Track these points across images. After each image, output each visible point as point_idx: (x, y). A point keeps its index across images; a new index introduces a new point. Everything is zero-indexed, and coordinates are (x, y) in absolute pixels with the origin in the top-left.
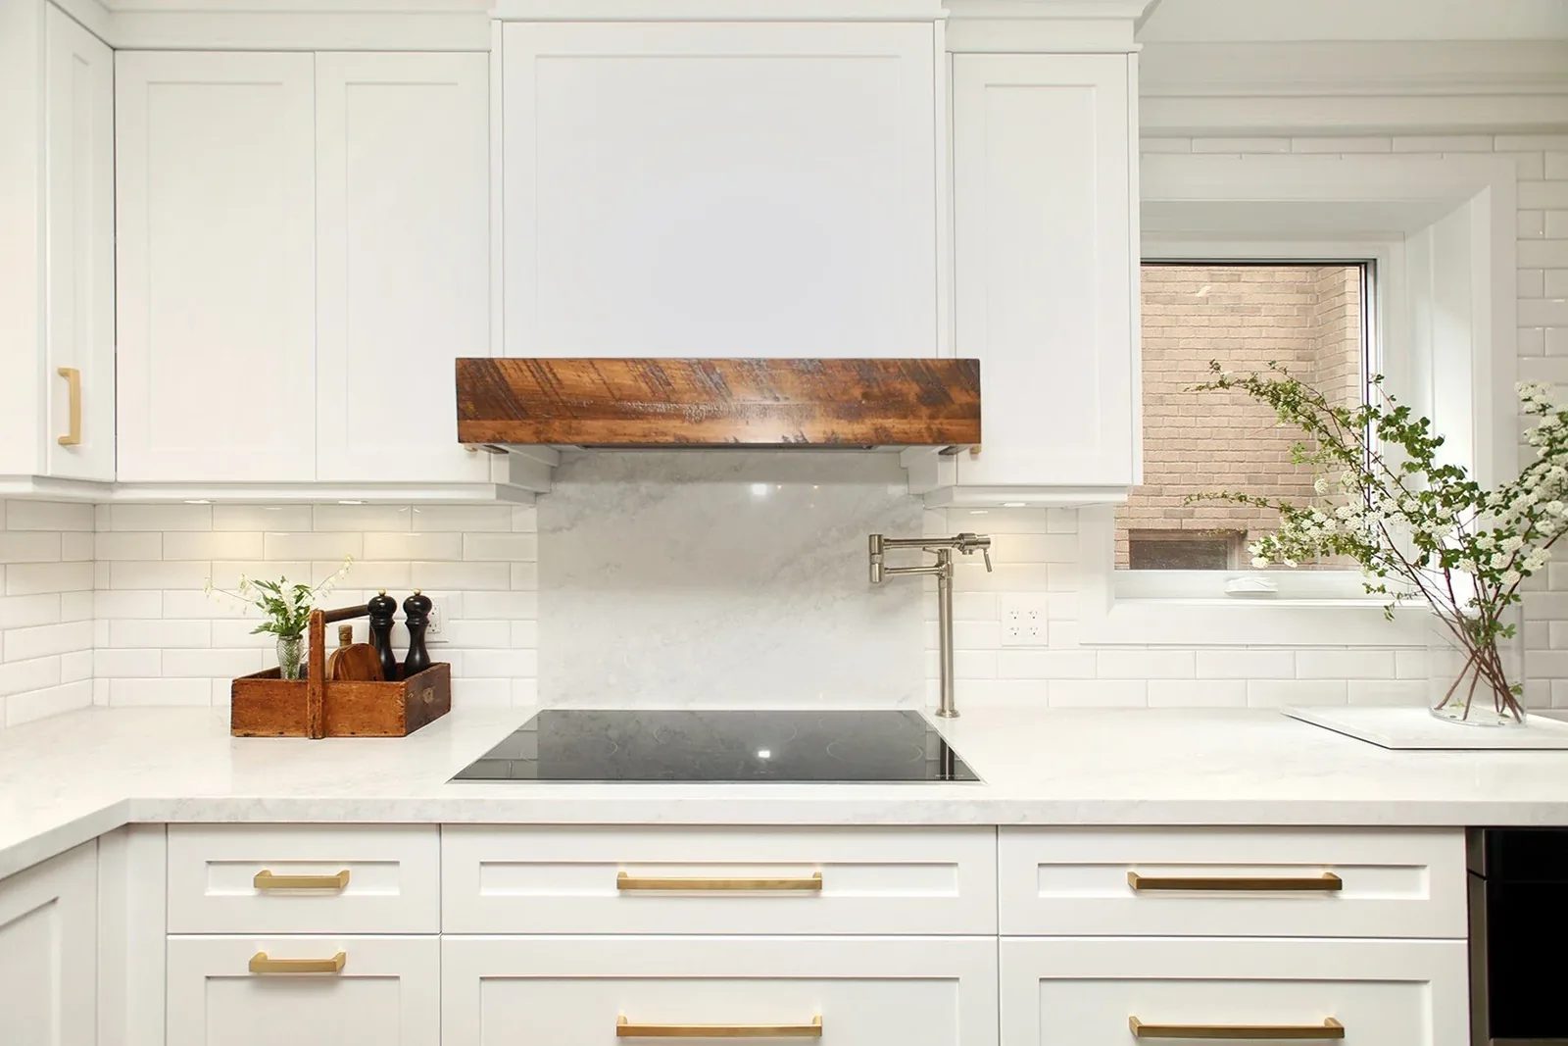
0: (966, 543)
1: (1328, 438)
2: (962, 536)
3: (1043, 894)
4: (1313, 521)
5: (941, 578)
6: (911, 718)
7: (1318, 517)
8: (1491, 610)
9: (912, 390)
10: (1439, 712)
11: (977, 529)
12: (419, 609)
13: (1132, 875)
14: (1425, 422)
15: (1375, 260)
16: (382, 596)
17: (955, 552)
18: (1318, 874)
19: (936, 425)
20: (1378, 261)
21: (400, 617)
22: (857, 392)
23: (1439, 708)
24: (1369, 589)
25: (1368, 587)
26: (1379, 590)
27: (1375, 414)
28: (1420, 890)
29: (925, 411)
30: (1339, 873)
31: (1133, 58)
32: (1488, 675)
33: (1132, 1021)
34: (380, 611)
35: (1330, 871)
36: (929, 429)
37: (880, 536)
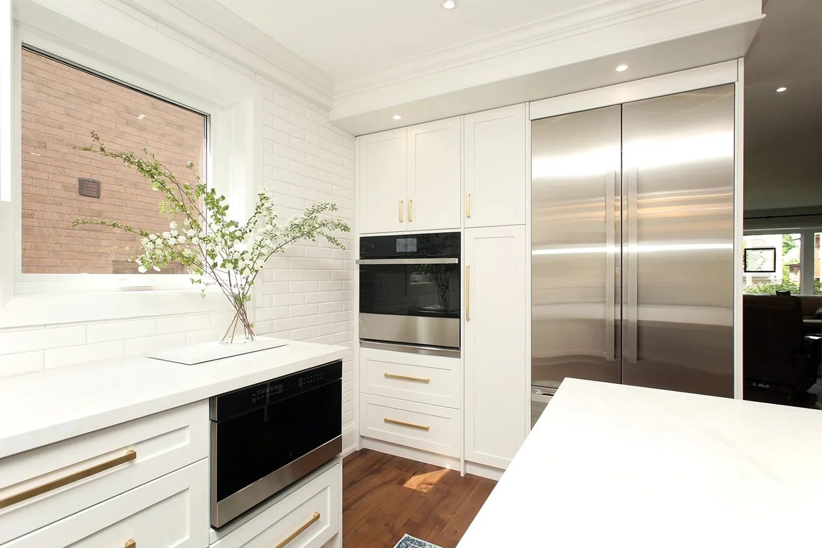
1: (172, 197)
4: (149, 239)
7: (152, 237)
8: (243, 289)
10: (223, 341)
14: (223, 197)
23: (224, 339)
24: (193, 281)
25: (192, 280)
26: (198, 281)
28: (185, 440)
32: (242, 320)
35: (130, 449)
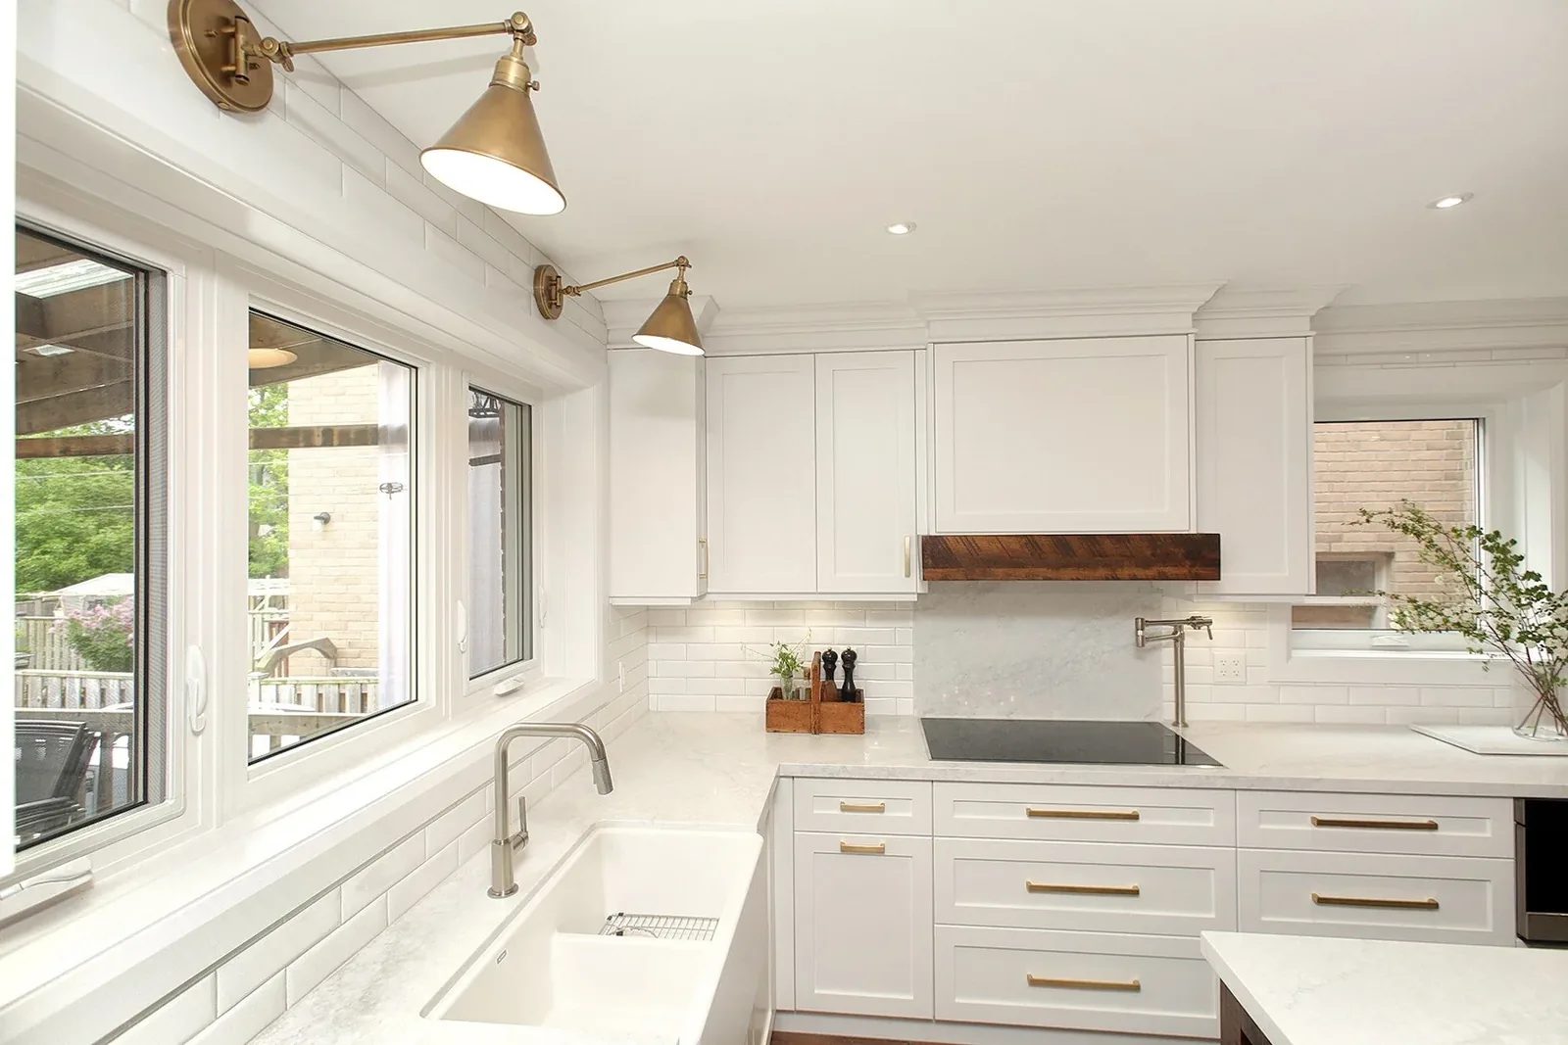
0: (1196, 622)
2: (1193, 618)
3: (1262, 826)
5: (1176, 640)
6: (1155, 727)
9: (1180, 552)
10: (1519, 731)
11: (1204, 615)
12: (850, 658)
13: (1313, 818)
14: (1514, 542)
15: (1484, 419)
16: (830, 651)
17: (1187, 628)
18: (1425, 821)
19: (1194, 570)
20: (1487, 420)
21: (839, 663)
22: (1149, 553)
23: (1519, 728)
26: (1478, 652)
27: (1480, 533)
28: (1485, 834)
29: (1188, 563)
30: (1435, 820)
31: (1310, 340)
32: (1550, 709)
33: (1313, 895)
34: (829, 659)
35: (1432, 819)
36: (1190, 572)
37: (1142, 619)
